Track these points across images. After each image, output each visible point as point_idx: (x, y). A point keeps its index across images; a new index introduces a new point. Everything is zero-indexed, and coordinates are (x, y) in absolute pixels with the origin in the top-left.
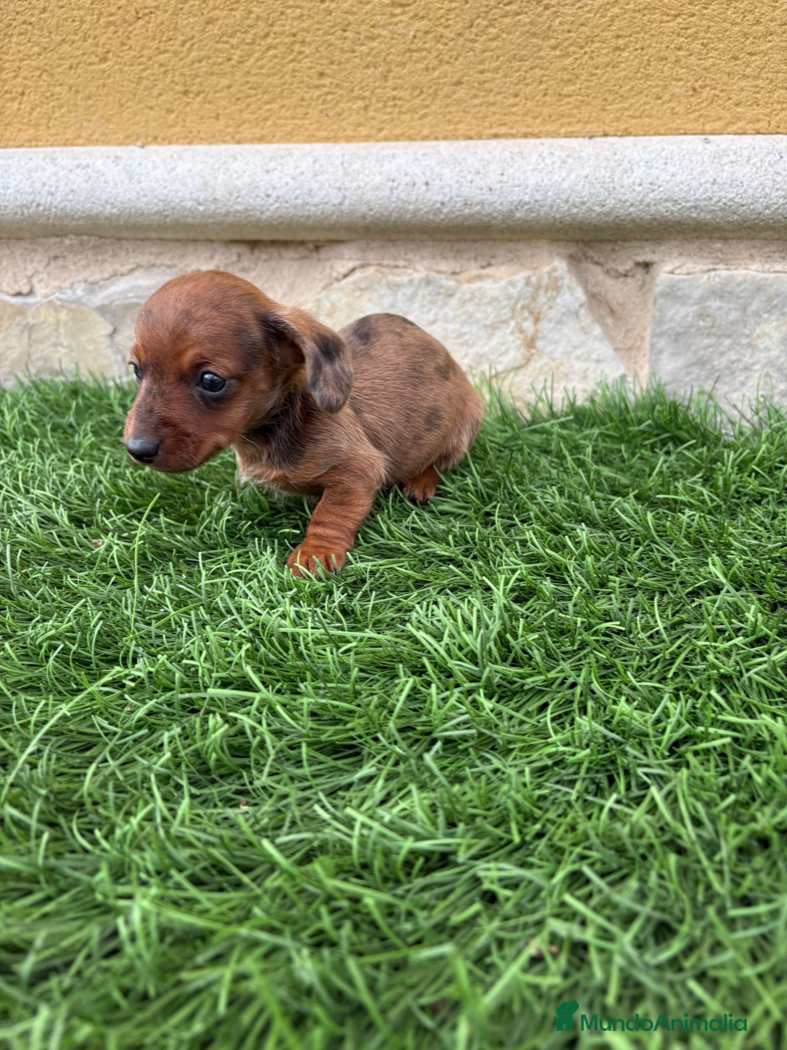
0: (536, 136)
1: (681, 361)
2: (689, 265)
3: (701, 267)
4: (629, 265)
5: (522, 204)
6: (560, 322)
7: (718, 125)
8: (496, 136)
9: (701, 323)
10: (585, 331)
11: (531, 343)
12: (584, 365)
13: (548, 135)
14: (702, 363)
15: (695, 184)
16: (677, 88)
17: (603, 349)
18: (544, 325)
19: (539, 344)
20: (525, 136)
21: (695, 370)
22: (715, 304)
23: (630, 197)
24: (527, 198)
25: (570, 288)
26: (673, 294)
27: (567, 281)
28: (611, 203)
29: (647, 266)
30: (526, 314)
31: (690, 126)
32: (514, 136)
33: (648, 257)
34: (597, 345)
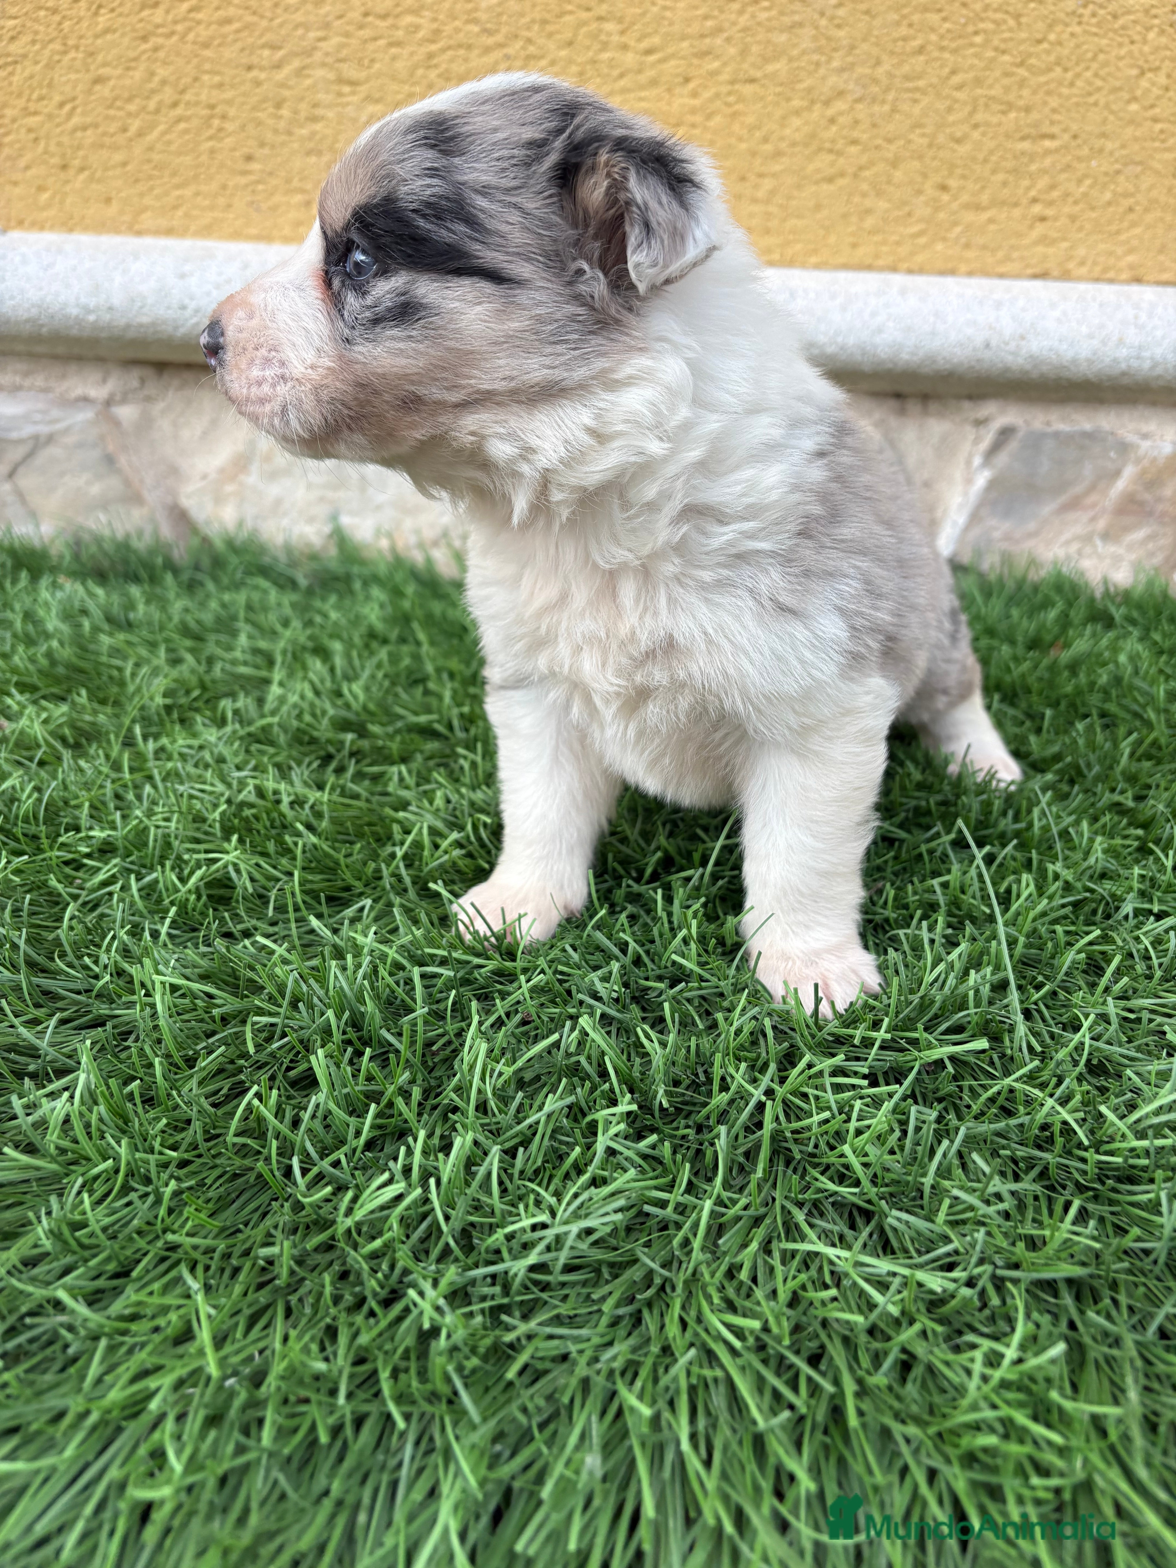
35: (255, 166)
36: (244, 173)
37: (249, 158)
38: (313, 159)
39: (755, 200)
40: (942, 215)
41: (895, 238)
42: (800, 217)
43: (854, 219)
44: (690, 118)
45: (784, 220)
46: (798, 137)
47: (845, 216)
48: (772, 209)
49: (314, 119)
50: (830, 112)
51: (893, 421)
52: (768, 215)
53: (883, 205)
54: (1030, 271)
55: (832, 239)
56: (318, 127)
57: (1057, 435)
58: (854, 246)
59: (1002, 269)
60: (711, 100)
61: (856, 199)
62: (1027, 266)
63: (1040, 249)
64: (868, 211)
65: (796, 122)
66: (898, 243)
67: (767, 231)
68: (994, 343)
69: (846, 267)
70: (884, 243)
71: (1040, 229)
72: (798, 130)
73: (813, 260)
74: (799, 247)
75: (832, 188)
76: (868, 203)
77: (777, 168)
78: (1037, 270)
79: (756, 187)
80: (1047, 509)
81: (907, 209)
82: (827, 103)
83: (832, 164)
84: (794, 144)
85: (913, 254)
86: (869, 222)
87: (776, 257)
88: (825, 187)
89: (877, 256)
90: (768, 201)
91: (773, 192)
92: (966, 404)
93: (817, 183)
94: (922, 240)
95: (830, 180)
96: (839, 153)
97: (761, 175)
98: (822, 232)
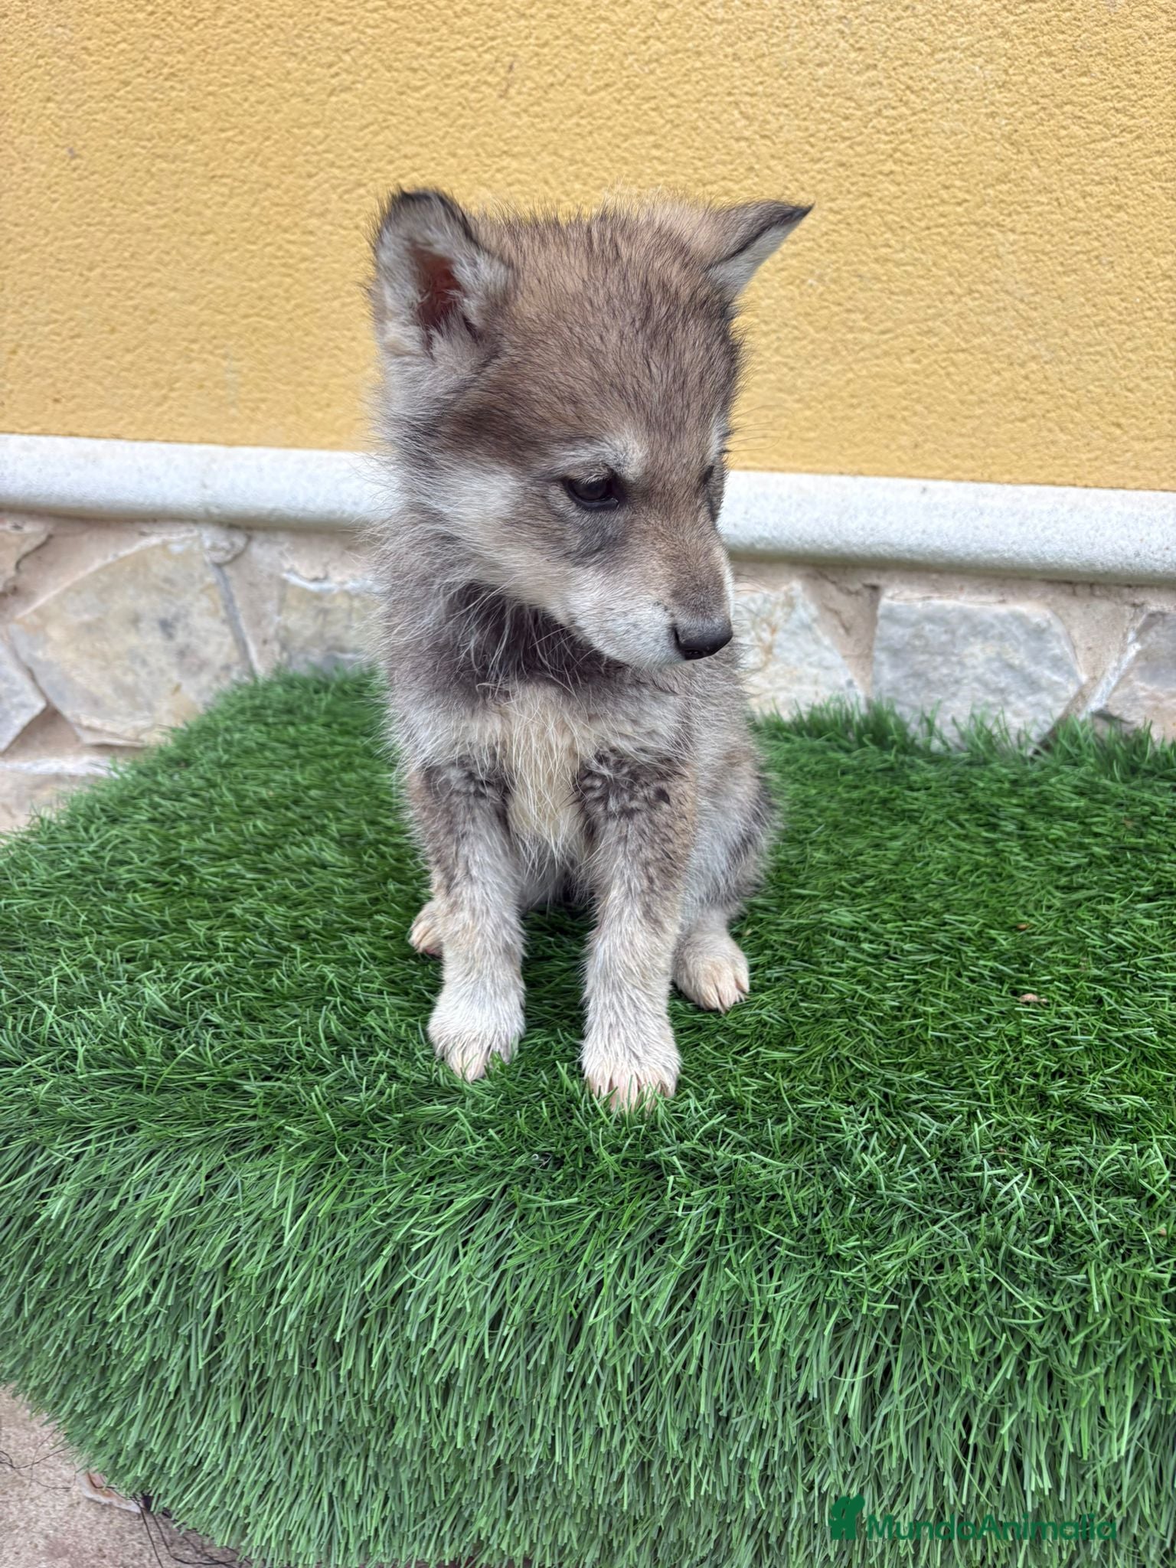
0: (782, 470)
1: (900, 673)
2: (907, 594)
3: (917, 595)
4: (858, 586)
5: (762, 538)
6: (794, 633)
7: (938, 472)
8: (746, 468)
9: (917, 643)
10: (817, 641)
11: (769, 650)
12: (814, 671)
13: (792, 470)
14: (917, 675)
15: (908, 532)
16: (904, 441)
17: (833, 658)
18: (780, 636)
19: (776, 651)
20: (772, 470)
21: (912, 681)
22: (928, 627)
23: (854, 540)
24: (766, 534)
25: (804, 606)
26: (891, 617)
27: (800, 601)
28: (837, 542)
29: (875, 588)
30: (765, 626)
31: (915, 472)
32: (762, 469)
33: (874, 581)
34: (827, 655)
39: (961, 435)
40: (1114, 445)
41: (1075, 461)
42: (997, 447)
43: (1041, 448)
44: (915, 378)
45: (984, 449)
46: (996, 390)
47: (1034, 446)
48: (974, 441)
50: (1023, 372)
51: (1064, 601)
52: (973, 446)
53: (1062, 437)
55: (1023, 463)
58: (1041, 467)
59: (1164, 485)
60: (930, 365)
61: (1045, 433)
64: (1053, 443)
65: (996, 379)
66: (1077, 465)
67: (971, 457)
68: (1143, 552)
69: (1033, 483)
70: (1066, 465)
72: (997, 384)
73: (1007, 477)
74: (995, 469)
75: (1024, 425)
76: (1053, 436)
77: (978, 411)
79: (963, 425)
81: (1085, 441)
82: (1022, 365)
83: (1024, 408)
84: (994, 395)
85: (1089, 473)
86: (1053, 450)
87: (977, 475)
88: (1018, 424)
89: (1059, 475)
90: (972, 436)
91: (976, 429)
92: (1126, 593)
93: (1012, 422)
94: (1097, 463)
95: (1023, 420)
96: (1031, 401)
97: (969, 417)
98: (1015, 458)
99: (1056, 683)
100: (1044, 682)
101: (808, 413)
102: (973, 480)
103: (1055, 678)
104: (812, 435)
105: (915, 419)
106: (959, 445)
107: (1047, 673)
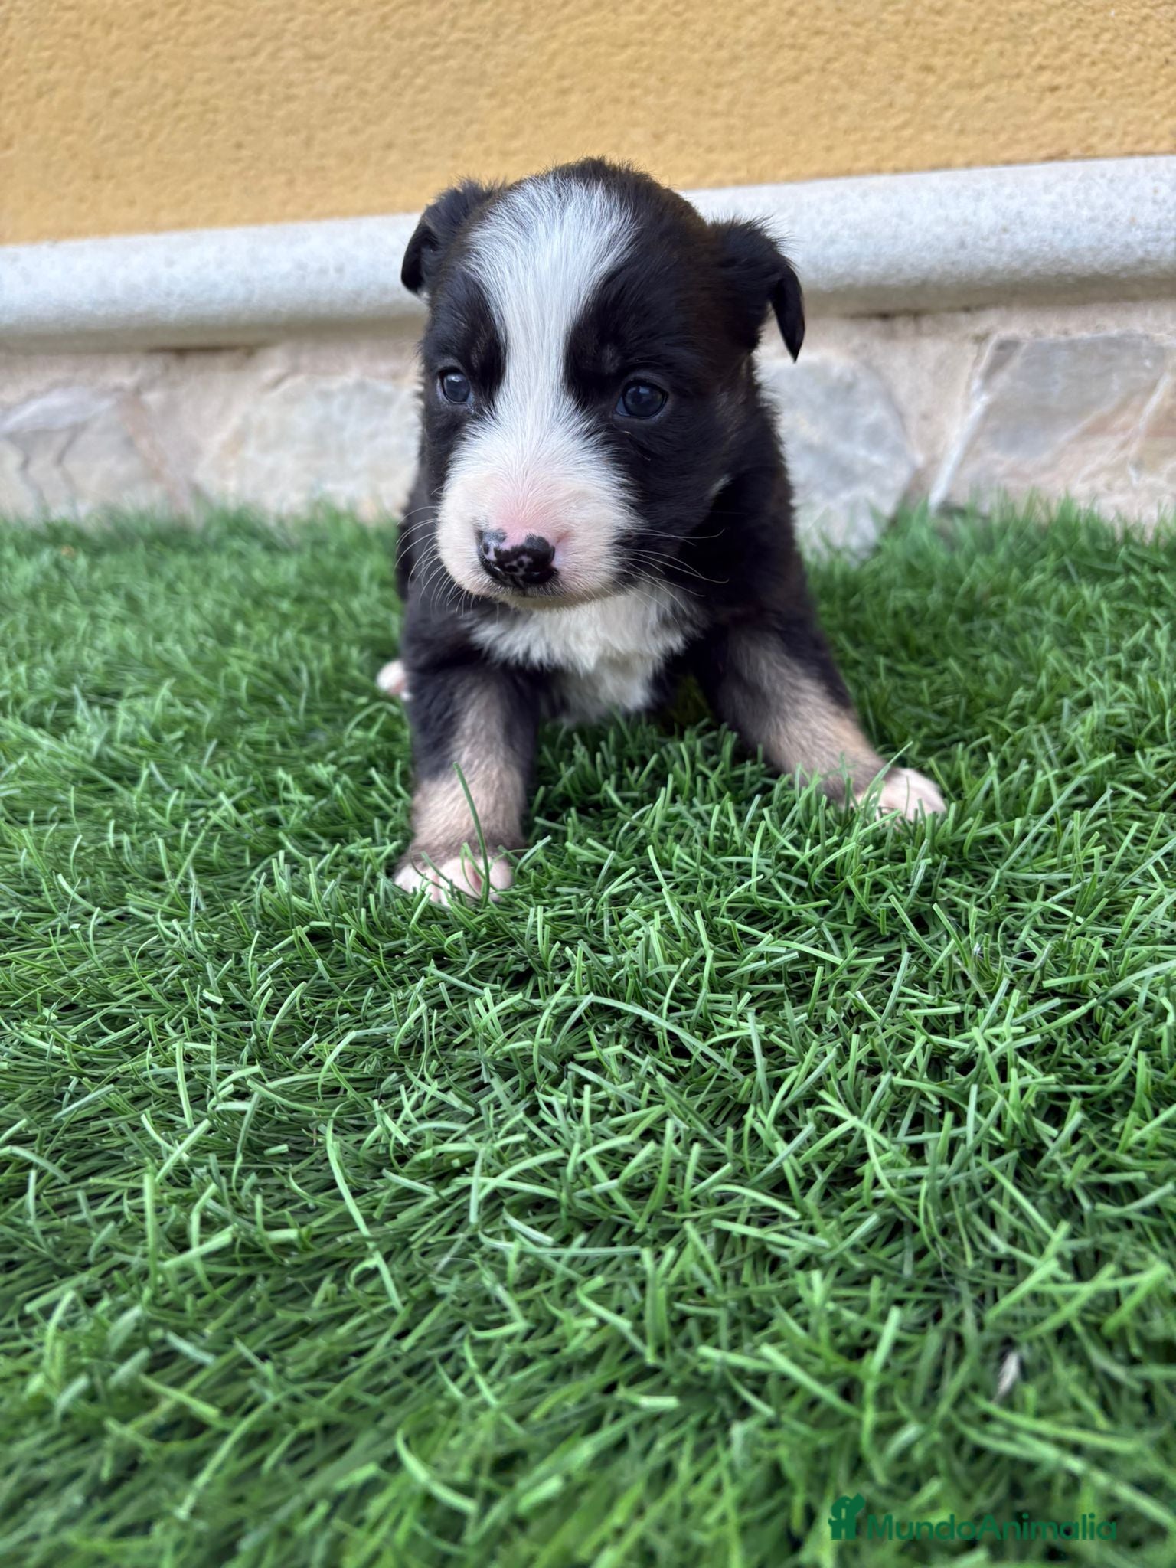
35: (245, 153)
36: (236, 161)
37: (239, 146)
38: (292, 139)
39: (715, 114)
40: (928, 101)
41: (876, 133)
42: (765, 125)
43: (825, 119)
44: (640, 36)
45: (748, 131)
46: (755, 36)
47: (815, 117)
48: (733, 121)
49: (289, 98)
51: (878, 346)
54: (1043, 153)
55: (803, 145)
56: (294, 106)
57: (1072, 345)
58: (829, 149)
59: (1007, 155)
60: (658, 13)
61: (827, 96)
62: (1040, 146)
63: (1054, 125)
64: (842, 108)
65: (752, 20)
66: (879, 140)
67: (731, 147)
68: (969, 240)
69: (821, 175)
70: (864, 140)
71: (1050, 101)
72: (754, 29)
73: (784, 172)
74: (766, 160)
75: (798, 87)
76: (840, 98)
77: (735, 75)
78: (1053, 151)
79: (715, 99)
80: (1063, 437)
81: (886, 99)
83: (796, 61)
84: (751, 46)
85: (897, 149)
86: (843, 120)
87: (743, 174)
88: (790, 87)
89: (857, 158)
90: (728, 113)
91: (733, 103)
92: (963, 318)
93: (780, 84)
94: (908, 132)
95: (795, 79)
96: (803, 48)
97: (718, 86)
98: (791, 139)
99: (876, 467)
100: (859, 468)
101: (508, 112)
102: (738, 183)
103: (877, 459)
104: (515, 144)
105: (651, 100)
106: (712, 131)
107: (862, 452)
